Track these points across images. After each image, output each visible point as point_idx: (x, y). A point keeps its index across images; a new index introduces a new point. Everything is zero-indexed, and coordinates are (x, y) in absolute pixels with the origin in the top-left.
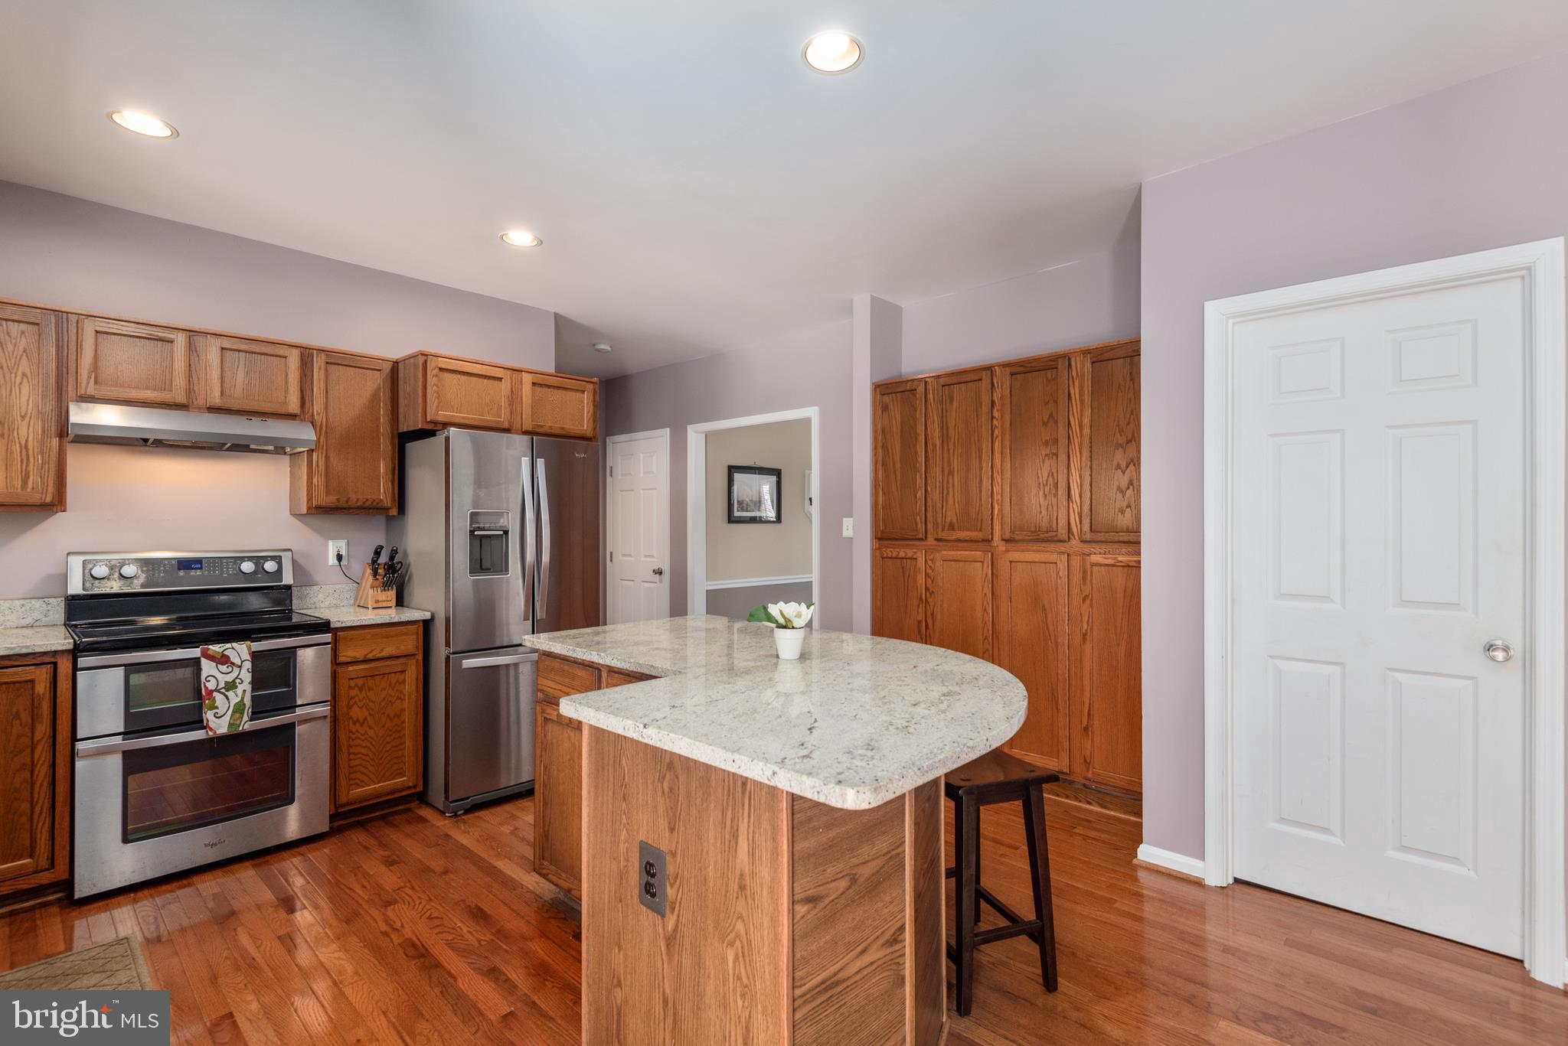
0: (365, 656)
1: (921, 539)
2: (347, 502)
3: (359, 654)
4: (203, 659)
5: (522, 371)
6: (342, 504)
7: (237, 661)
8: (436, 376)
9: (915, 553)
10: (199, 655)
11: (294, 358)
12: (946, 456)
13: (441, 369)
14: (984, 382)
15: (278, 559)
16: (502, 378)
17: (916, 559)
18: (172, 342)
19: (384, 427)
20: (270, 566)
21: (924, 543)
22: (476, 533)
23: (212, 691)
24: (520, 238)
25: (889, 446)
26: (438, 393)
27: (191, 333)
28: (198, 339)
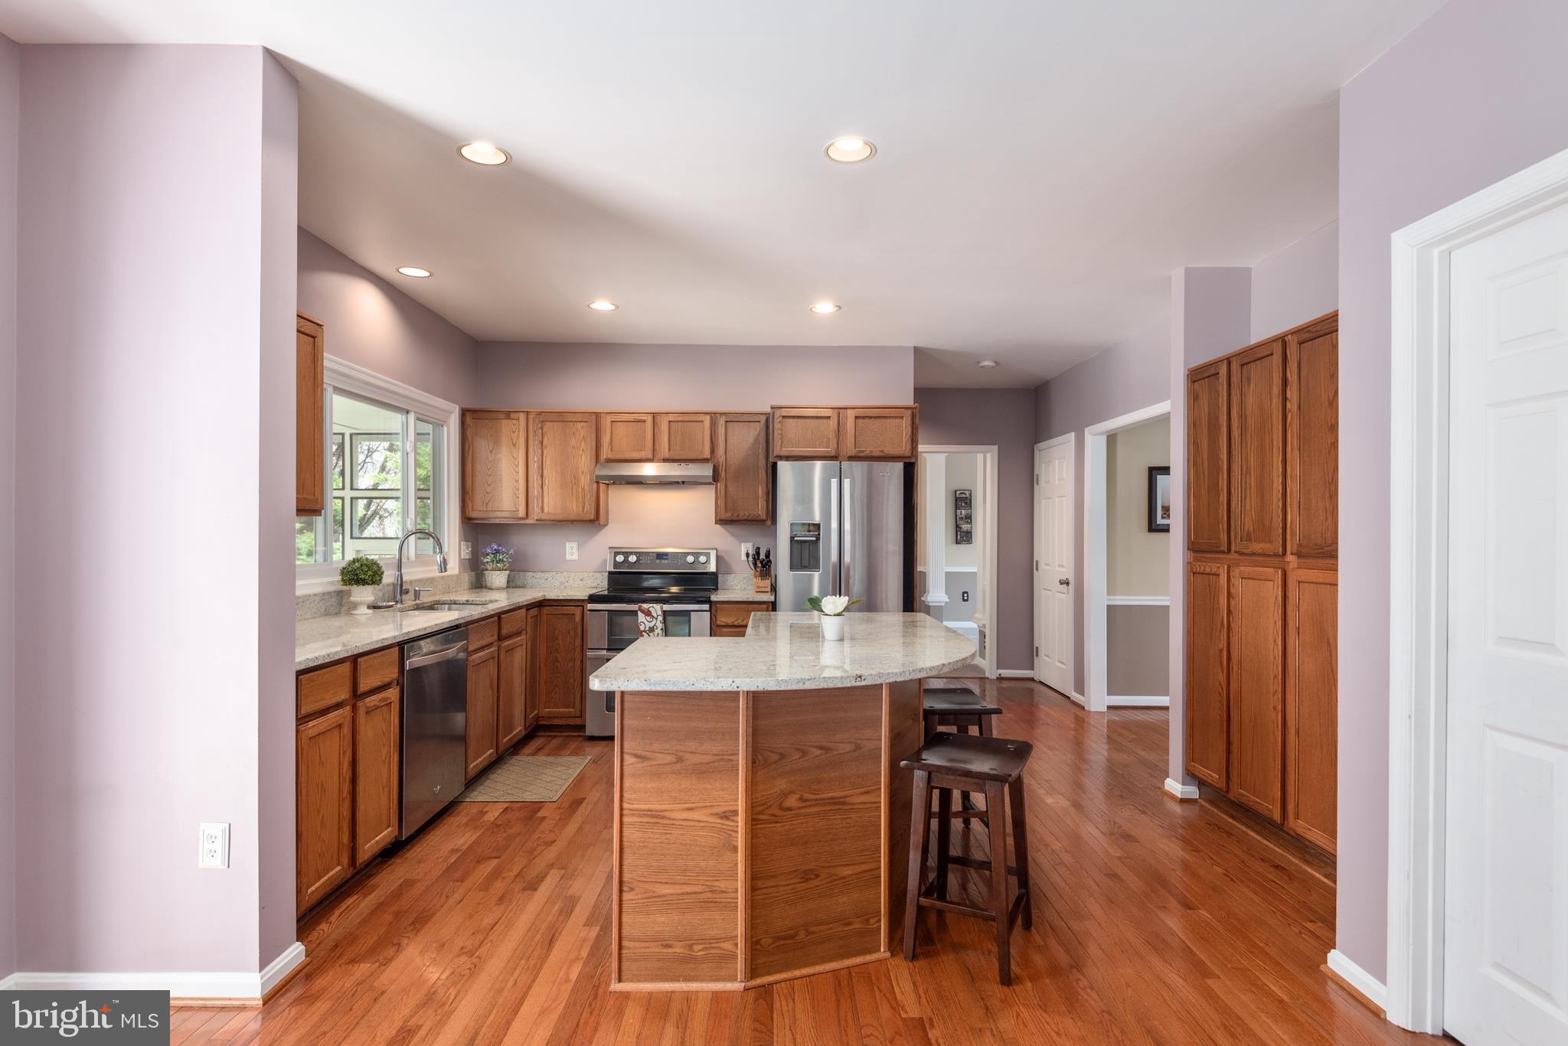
0: (733, 622)
1: (1223, 552)
2: (738, 516)
3: (730, 621)
4: (639, 612)
5: (846, 408)
6: (735, 518)
7: (655, 615)
8: (780, 422)
9: (1219, 568)
10: (637, 609)
11: (707, 419)
12: (1244, 449)
13: (784, 417)
14: (1275, 356)
15: (708, 555)
16: (831, 418)
17: (1219, 575)
18: (645, 421)
19: (762, 462)
20: (703, 559)
21: (1228, 556)
22: (796, 539)
23: (642, 631)
24: (824, 307)
25: (1199, 443)
26: (782, 435)
27: (654, 415)
28: (658, 418)
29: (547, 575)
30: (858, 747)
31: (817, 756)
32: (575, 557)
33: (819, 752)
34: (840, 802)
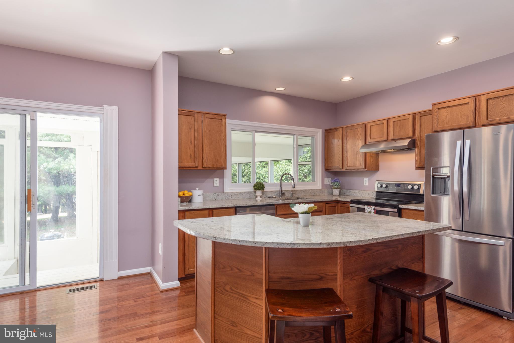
5: (481, 95)
8: (437, 112)
11: (411, 117)
13: (439, 109)
15: (419, 185)
16: (469, 103)
18: (383, 123)
20: (416, 187)
22: (435, 177)
26: (438, 119)
27: (388, 120)
28: (389, 121)
29: (356, 191)
30: (253, 275)
31: (236, 272)
32: (367, 184)
33: (237, 271)
34: (246, 297)
